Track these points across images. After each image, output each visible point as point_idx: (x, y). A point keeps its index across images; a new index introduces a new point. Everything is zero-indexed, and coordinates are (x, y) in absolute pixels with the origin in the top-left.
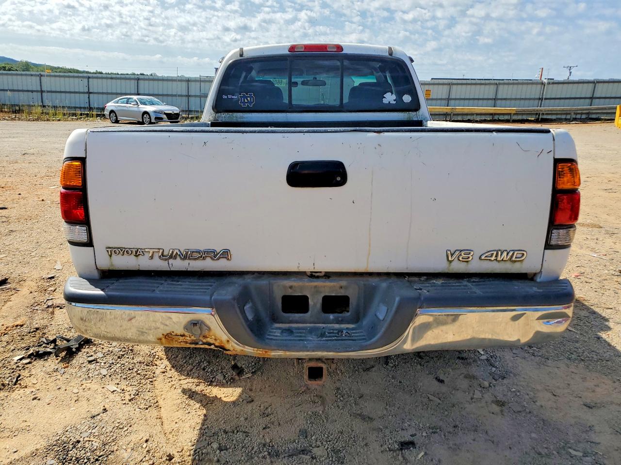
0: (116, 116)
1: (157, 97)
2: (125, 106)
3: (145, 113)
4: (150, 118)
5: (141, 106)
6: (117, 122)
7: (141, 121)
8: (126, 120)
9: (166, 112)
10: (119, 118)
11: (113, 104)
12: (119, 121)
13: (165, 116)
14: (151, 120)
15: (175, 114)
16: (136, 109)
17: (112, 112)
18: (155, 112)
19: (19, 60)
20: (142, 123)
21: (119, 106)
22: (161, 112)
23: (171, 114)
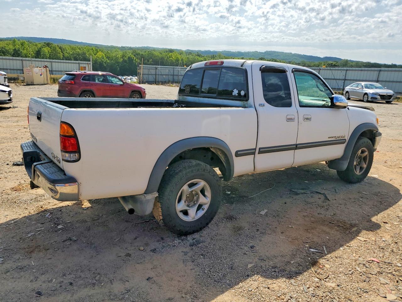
0: (349, 95)
1: (381, 83)
2: (355, 89)
3: (366, 94)
4: (368, 98)
5: (365, 89)
6: (349, 99)
7: (362, 99)
8: (354, 98)
9: (380, 94)
10: (350, 97)
11: (349, 88)
12: (350, 98)
13: (379, 97)
14: (368, 99)
15: (388, 95)
16: (361, 91)
17: (347, 92)
18: (373, 94)
19: (343, 59)
20: (362, 101)
21: (352, 89)
22: (376, 94)
23: (385, 95)
